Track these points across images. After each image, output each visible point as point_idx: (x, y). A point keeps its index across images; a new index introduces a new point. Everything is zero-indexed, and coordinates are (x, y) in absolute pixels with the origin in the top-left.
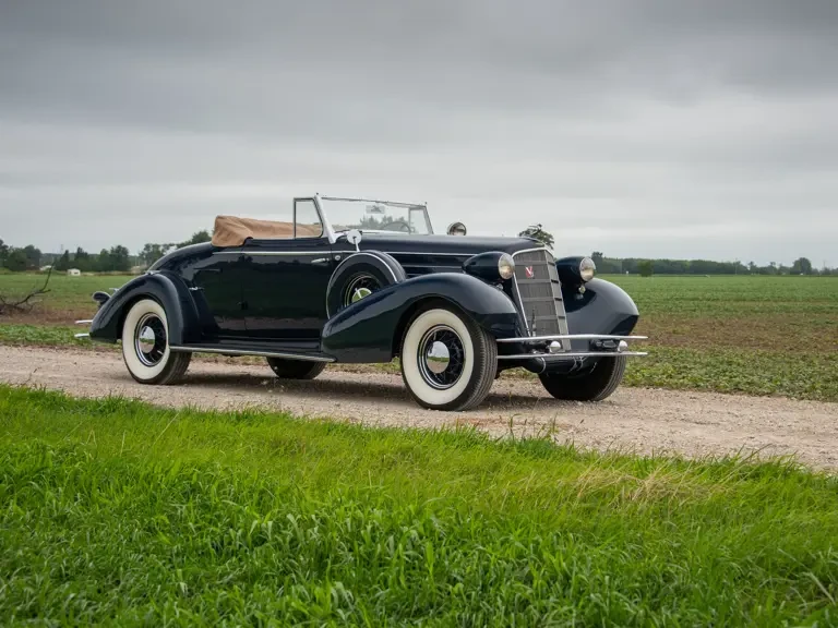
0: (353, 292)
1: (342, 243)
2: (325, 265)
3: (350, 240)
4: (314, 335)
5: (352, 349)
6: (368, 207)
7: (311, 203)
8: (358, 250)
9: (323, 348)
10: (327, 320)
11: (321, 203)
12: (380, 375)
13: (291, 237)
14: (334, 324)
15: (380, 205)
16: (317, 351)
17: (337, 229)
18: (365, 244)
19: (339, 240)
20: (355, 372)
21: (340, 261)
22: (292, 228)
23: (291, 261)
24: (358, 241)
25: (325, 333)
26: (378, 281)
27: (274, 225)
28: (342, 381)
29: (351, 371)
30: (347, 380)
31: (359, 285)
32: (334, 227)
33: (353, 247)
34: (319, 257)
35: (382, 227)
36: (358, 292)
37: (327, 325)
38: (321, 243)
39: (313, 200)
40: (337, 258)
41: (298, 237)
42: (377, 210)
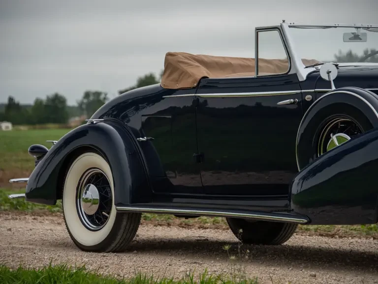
0: (328, 138)
1: (314, 79)
2: (295, 107)
3: (324, 76)
4: (283, 190)
5: (327, 208)
6: (345, 34)
7: (276, 33)
8: (334, 88)
9: (293, 206)
10: (296, 172)
11: (288, 32)
12: (364, 240)
13: (252, 75)
14: (304, 178)
15: (362, 31)
16: (287, 211)
17: (308, 64)
18: (343, 80)
19: (310, 77)
20: (333, 236)
21: (312, 101)
22: (254, 64)
23: (253, 104)
24: (333, 76)
25: (295, 189)
26: (358, 124)
27: (233, 62)
28: (317, 246)
29: (327, 235)
30: (324, 246)
31: (335, 130)
32: (304, 61)
33: (327, 84)
34: (286, 98)
35: (362, 60)
36: (334, 138)
37: (297, 180)
38: (288, 80)
39: (279, 29)
40: (308, 98)
41: (260, 74)
42: (356, 37)
